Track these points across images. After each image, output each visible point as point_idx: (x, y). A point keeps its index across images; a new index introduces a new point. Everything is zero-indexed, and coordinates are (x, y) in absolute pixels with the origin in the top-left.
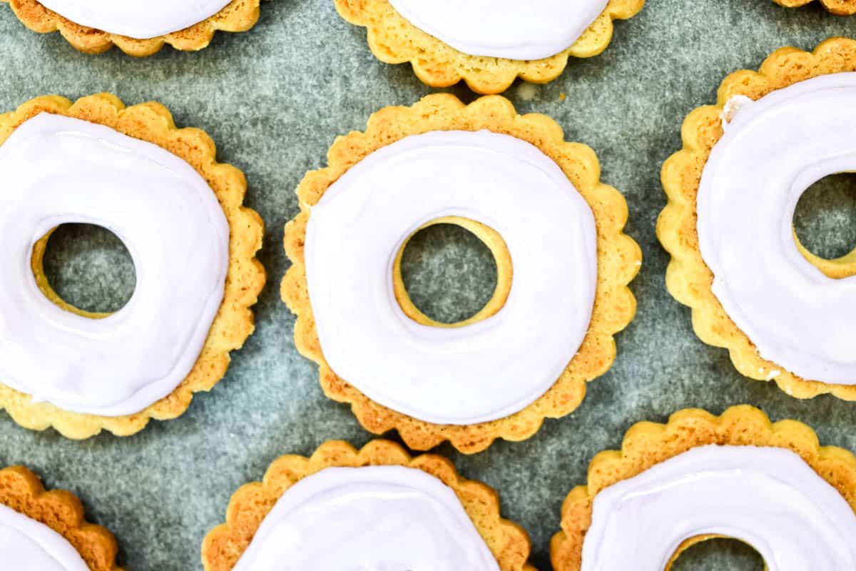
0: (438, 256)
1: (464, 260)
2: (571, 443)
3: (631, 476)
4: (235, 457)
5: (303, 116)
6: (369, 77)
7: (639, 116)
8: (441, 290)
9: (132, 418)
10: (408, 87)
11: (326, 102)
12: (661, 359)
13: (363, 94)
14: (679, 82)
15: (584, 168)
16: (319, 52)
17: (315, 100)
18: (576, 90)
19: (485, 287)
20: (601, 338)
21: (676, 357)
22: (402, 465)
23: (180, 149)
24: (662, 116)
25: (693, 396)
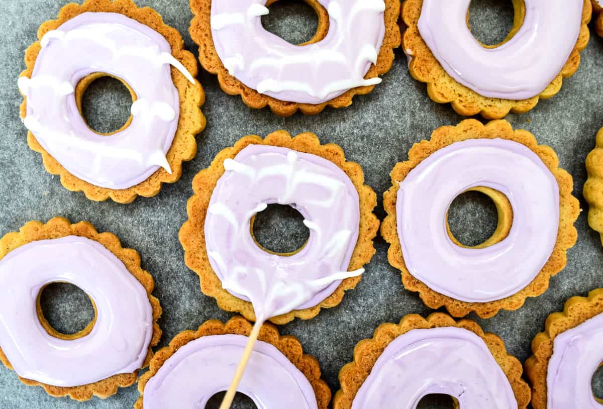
0: (463, 209)
1: (476, 212)
2: (532, 310)
3: (574, 327)
4: (349, 323)
5: (390, 133)
6: (425, 112)
7: (569, 131)
8: (464, 228)
9: (312, 309)
10: (446, 117)
11: (402, 126)
12: (581, 263)
13: (422, 121)
14: (589, 112)
15: (553, 158)
16: (399, 98)
17: (396, 125)
18: (535, 117)
19: (488, 226)
20: (561, 252)
21: (588, 261)
22: (453, 326)
23: (328, 155)
24: (581, 130)
25: (597, 282)
